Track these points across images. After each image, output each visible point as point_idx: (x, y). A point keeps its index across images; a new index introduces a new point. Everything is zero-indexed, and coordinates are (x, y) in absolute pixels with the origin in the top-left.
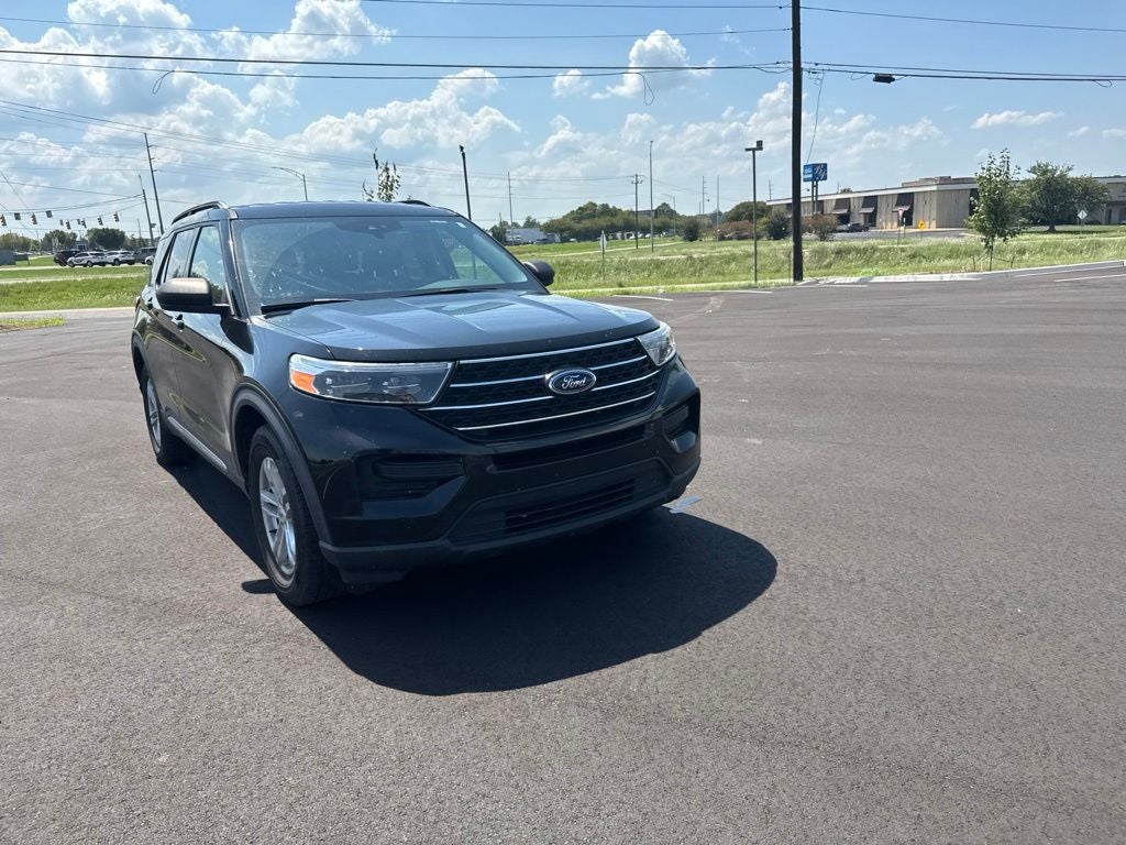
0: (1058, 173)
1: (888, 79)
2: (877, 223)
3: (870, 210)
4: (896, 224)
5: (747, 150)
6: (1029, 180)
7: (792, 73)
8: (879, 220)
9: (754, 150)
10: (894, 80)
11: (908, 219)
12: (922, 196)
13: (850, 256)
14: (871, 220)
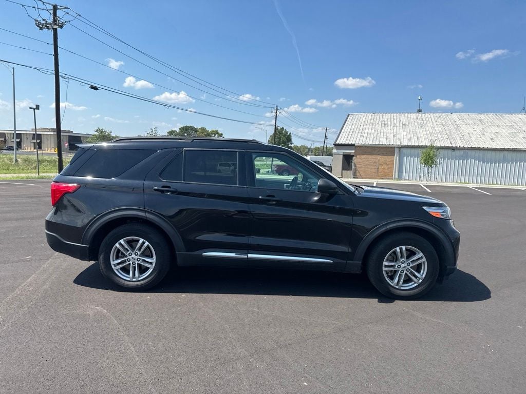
0: (107, 133)
1: (96, 89)
2: (22, 147)
3: (18, 140)
4: (33, 148)
5: (31, 108)
6: (95, 135)
7: (54, 76)
8: (23, 145)
9: (34, 109)
10: (98, 89)
11: (39, 146)
12: (45, 137)
13: (44, 164)
14: (19, 145)
